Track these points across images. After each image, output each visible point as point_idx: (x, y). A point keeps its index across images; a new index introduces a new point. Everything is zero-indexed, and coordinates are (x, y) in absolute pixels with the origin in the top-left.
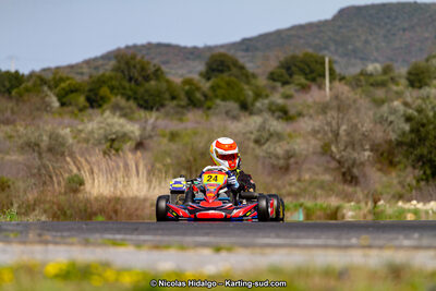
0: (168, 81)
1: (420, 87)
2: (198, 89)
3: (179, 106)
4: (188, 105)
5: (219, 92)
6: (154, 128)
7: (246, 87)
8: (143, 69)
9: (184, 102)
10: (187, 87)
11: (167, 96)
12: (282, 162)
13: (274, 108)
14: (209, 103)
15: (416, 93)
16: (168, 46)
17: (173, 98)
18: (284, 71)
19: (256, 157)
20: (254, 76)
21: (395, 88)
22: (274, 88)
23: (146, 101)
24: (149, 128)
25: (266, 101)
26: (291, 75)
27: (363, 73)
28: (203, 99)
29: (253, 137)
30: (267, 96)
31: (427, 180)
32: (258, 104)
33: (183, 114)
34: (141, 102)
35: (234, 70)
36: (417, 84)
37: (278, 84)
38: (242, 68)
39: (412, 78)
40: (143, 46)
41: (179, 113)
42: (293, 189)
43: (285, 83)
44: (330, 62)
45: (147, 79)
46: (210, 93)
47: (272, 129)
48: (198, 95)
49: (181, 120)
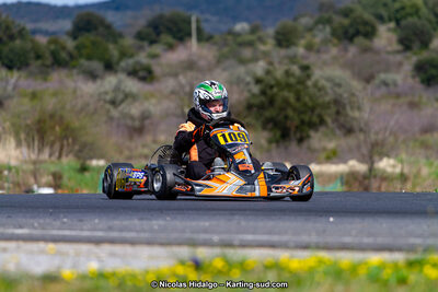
0: (32, 41)
1: (288, 47)
2: (64, 48)
3: (44, 65)
4: (53, 64)
5: (84, 52)
6: (15, 87)
7: (111, 47)
8: (8, 28)
9: (49, 61)
10: (52, 47)
11: (32, 55)
12: (137, 124)
13: (138, 68)
14: (74, 63)
15: (283, 52)
16: (38, 4)
17: (38, 57)
18: (150, 30)
19: (111, 119)
20: (121, 35)
21: (262, 48)
22: (141, 48)
23: (11, 61)
24: (10, 88)
25: (131, 61)
26: (158, 34)
27: (230, 33)
28: (67, 58)
29: (108, 97)
30: (132, 56)
31: (277, 142)
32: (123, 64)
33: (47, 74)
34: (6, 62)
35: (101, 29)
36: (284, 43)
37: (145, 44)
38: (108, 27)
39: (280, 37)
40: (13, 5)
41: (44, 73)
42: (146, 151)
43: (152, 42)
44: (198, 21)
45: (12, 38)
46: (75, 53)
47: (127, 90)
48: (64, 55)
49: (45, 80)
